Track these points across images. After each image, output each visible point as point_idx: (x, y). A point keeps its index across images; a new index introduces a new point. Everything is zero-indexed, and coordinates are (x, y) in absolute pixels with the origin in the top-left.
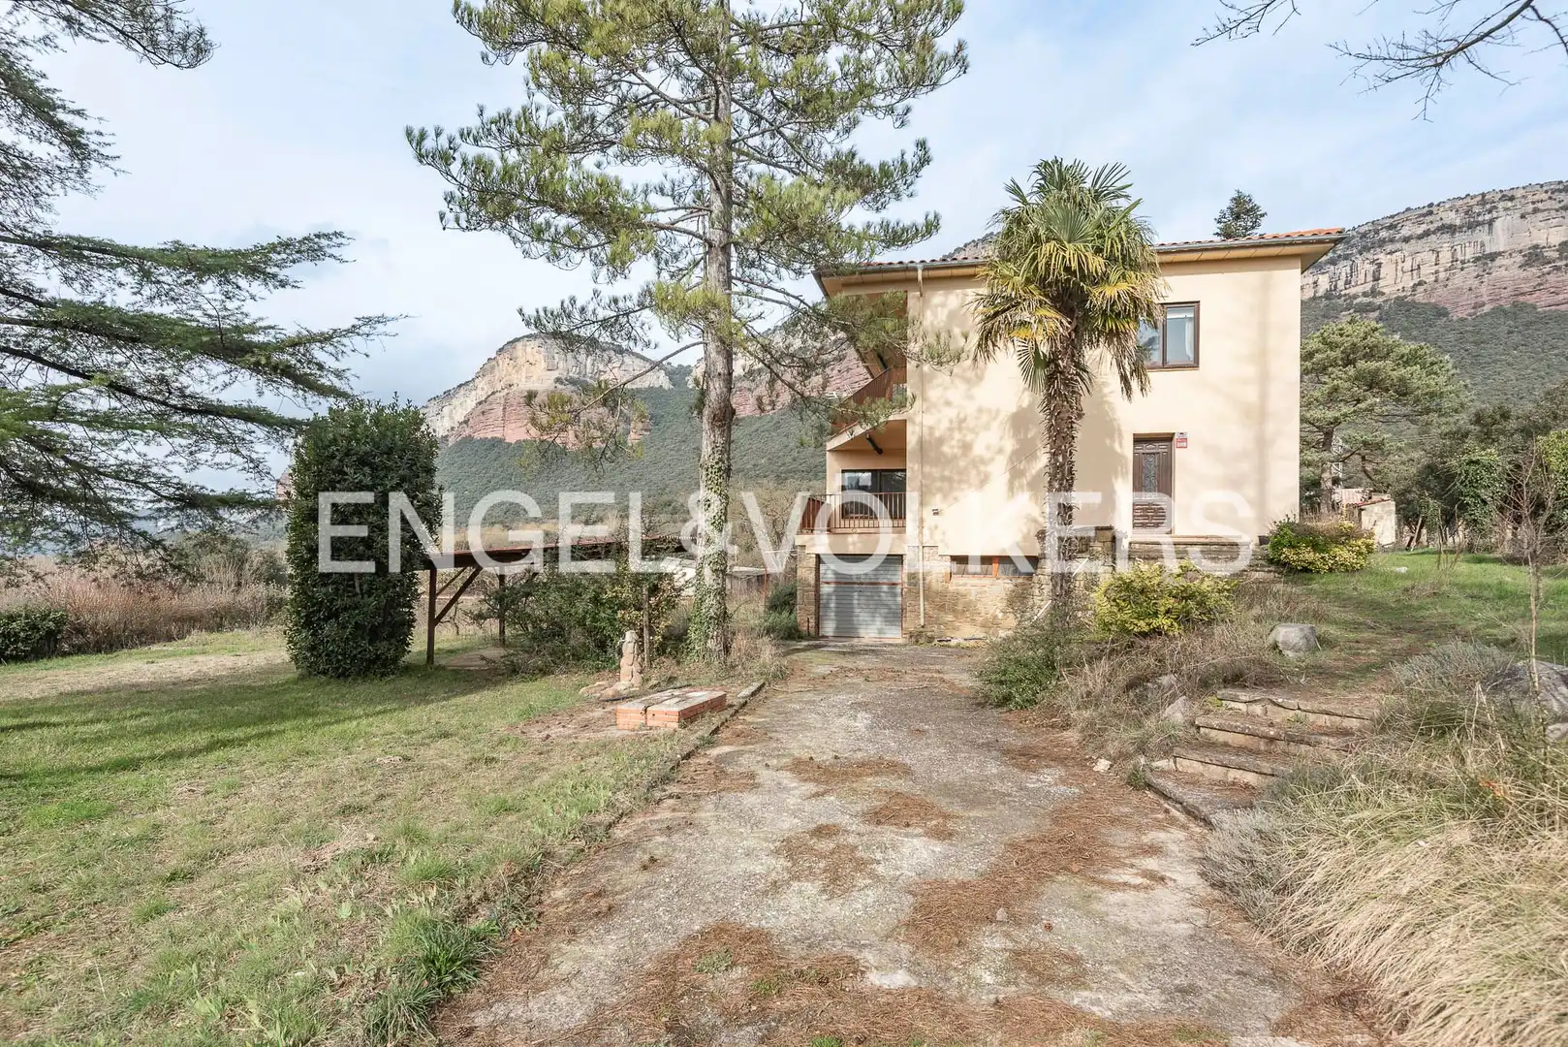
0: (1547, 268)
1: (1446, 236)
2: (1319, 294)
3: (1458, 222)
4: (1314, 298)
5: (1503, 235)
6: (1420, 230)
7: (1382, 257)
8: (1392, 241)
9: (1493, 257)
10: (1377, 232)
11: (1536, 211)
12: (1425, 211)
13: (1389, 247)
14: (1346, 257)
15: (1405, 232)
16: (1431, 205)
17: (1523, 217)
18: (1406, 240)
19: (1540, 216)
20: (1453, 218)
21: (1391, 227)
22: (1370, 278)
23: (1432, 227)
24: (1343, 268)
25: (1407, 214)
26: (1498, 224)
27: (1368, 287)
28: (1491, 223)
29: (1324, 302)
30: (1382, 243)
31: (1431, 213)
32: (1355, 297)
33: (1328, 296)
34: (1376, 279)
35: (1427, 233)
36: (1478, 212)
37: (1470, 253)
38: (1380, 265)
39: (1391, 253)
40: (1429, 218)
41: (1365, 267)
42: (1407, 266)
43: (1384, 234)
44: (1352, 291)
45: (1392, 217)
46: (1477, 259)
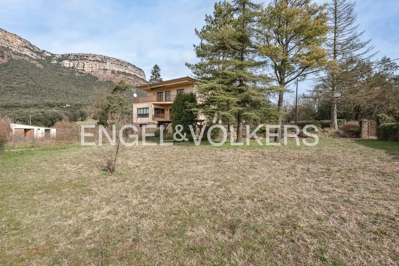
0: (115, 75)
1: (98, 63)
2: (71, 67)
3: (100, 60)
4: (69, 67)
5: (108, 66)
6: (93, 59)
7: (85, 63)
8: (87, 60)
9: (106, 70)
10: (84, 56)
11: (113, 63)
12: (94, 55)
13: (87, 61)
14: (77, 60)
15: (90, 58)
16: (95, 55)
17: (111, 63)
18: (90, 60)
19: (114, 64)
20: (99, 59)
21: (87, 56)
22: (82, 67)
23: (96, 59)
24: (76, 62)
25: (90, 55)
26: (107, 63)
27: (82, 68)
28: (106, 63)
29: (72, 69)
30: (85, 59)
31: (95, 56)
32: (79, 70)
33: (73, 68)
34: (84, 67)
35: (94, 61)
36: (104, 60)
37: (102, 68)
38: (84, 64)
39: (87, 62)
40: (95, 57)
41: (81, 64)
42: (90, 66)
43: (85, 57)
44: (78, 68)
45: (87, 54)
46: (103, 69)
